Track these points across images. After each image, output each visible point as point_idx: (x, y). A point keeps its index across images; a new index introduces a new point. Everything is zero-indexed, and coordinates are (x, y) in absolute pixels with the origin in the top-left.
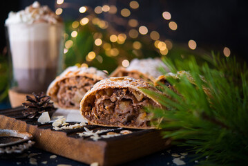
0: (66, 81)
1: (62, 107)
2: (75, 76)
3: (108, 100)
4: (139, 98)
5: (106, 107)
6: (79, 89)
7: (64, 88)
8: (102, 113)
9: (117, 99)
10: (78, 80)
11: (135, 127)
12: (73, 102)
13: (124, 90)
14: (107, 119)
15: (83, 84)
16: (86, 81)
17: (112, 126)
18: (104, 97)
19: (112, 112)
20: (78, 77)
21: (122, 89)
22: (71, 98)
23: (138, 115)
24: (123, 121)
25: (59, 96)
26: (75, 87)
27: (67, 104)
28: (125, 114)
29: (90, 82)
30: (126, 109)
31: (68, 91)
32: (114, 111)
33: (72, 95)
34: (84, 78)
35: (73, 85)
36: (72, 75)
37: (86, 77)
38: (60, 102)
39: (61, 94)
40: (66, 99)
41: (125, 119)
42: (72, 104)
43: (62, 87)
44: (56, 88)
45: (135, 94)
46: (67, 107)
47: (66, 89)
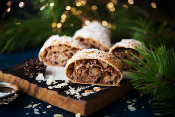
0: (52, 47)
1: (50, 65)
2: (58, 44)
3: (84, 67)
4: (105, 66)
5: (83, 72)
6: (61, 53)
7: (51, 52)
8: (80, 75)
9: (90, 67)
10: (60, 47)
11: (102, 85)
12: (57, 62)
13: (95, 61)
14: (83, 79)
15: (64, 50)
16: (66, 48)
17: (87, 84)
18: (81, 65)
19: (87, 74)
20: (60, 45)
21: (93, 60)
22: (56, 59)
23: (104, 77)
24: (94, 81)
25: (47, 58)
26: (58, 52)
27: (53, 63)
28: (95, 76)
29: (69, 49)
30: (96, 73)
31: (53, 55)
32: (88, 74)
33: (56, 57)
34: (64, 46)
35: (57, 51)
36: (56, 43)
37: (66, 46)
38: (48, 62)
39: (49, 56)
40: (52, 59)
41: (96, 80)
42: (56, 63)
43: (49, 52)
44: (45, 52)
45: (102, 64)
46: (53, 65)
47: (52, 53)
